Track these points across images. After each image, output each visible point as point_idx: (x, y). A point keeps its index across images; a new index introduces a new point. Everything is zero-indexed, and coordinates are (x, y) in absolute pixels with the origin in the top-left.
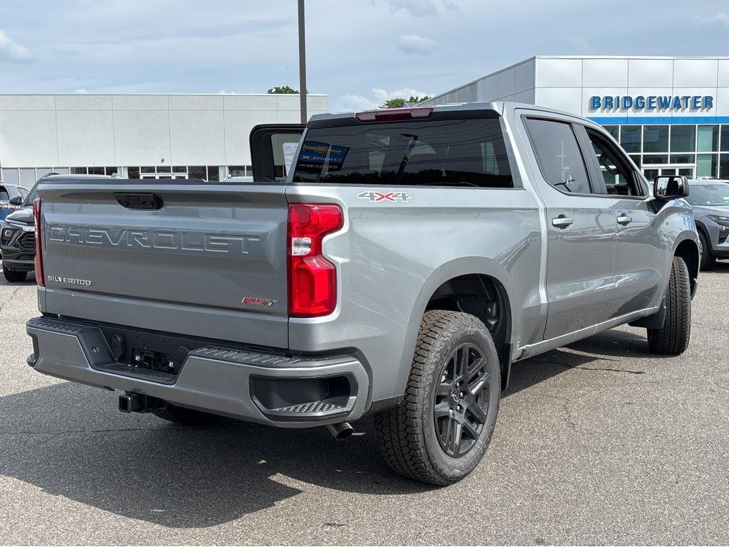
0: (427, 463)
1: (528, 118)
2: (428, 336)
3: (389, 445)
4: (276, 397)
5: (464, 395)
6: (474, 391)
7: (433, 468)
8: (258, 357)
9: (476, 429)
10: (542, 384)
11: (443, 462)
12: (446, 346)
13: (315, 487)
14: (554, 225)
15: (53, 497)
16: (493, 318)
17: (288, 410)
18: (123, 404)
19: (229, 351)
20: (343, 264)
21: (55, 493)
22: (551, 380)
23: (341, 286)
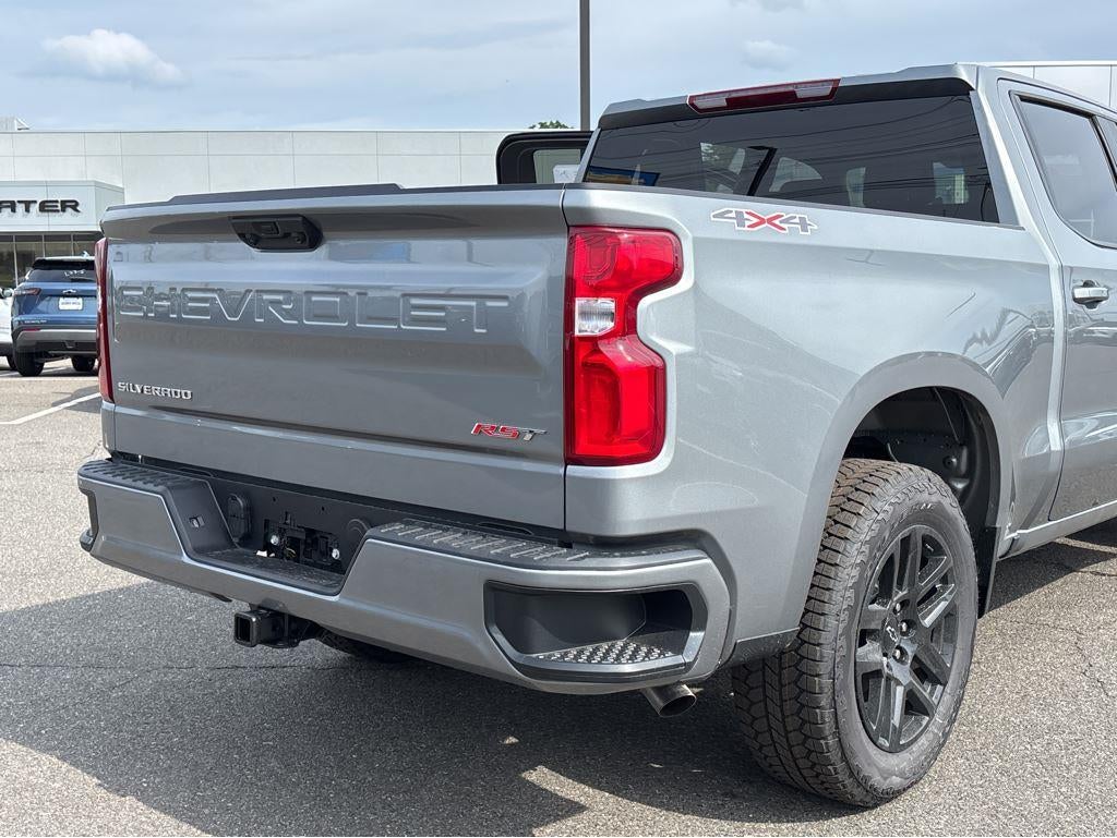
0: (840, 766)
1: (1024, 99)
2: (843, 510)
3: (761, 725)
4: (538, 631)
5: (908, 627)
6: (928, 622)
7: (852, 774)
8: (504, 545)
9: (932, 694)
10: (1023, 601)
11: (872, 763)
12: (881, 531)
13: (612, 799)
14: (1075, 300)
15: (115, 800)
16: (961, 477)
17: (562, 657)
18: (243, 630)
19: (448, 530)
20: (679, 356)
21: (120, 790)
22: (1039, 594)
23: (674, 400)
